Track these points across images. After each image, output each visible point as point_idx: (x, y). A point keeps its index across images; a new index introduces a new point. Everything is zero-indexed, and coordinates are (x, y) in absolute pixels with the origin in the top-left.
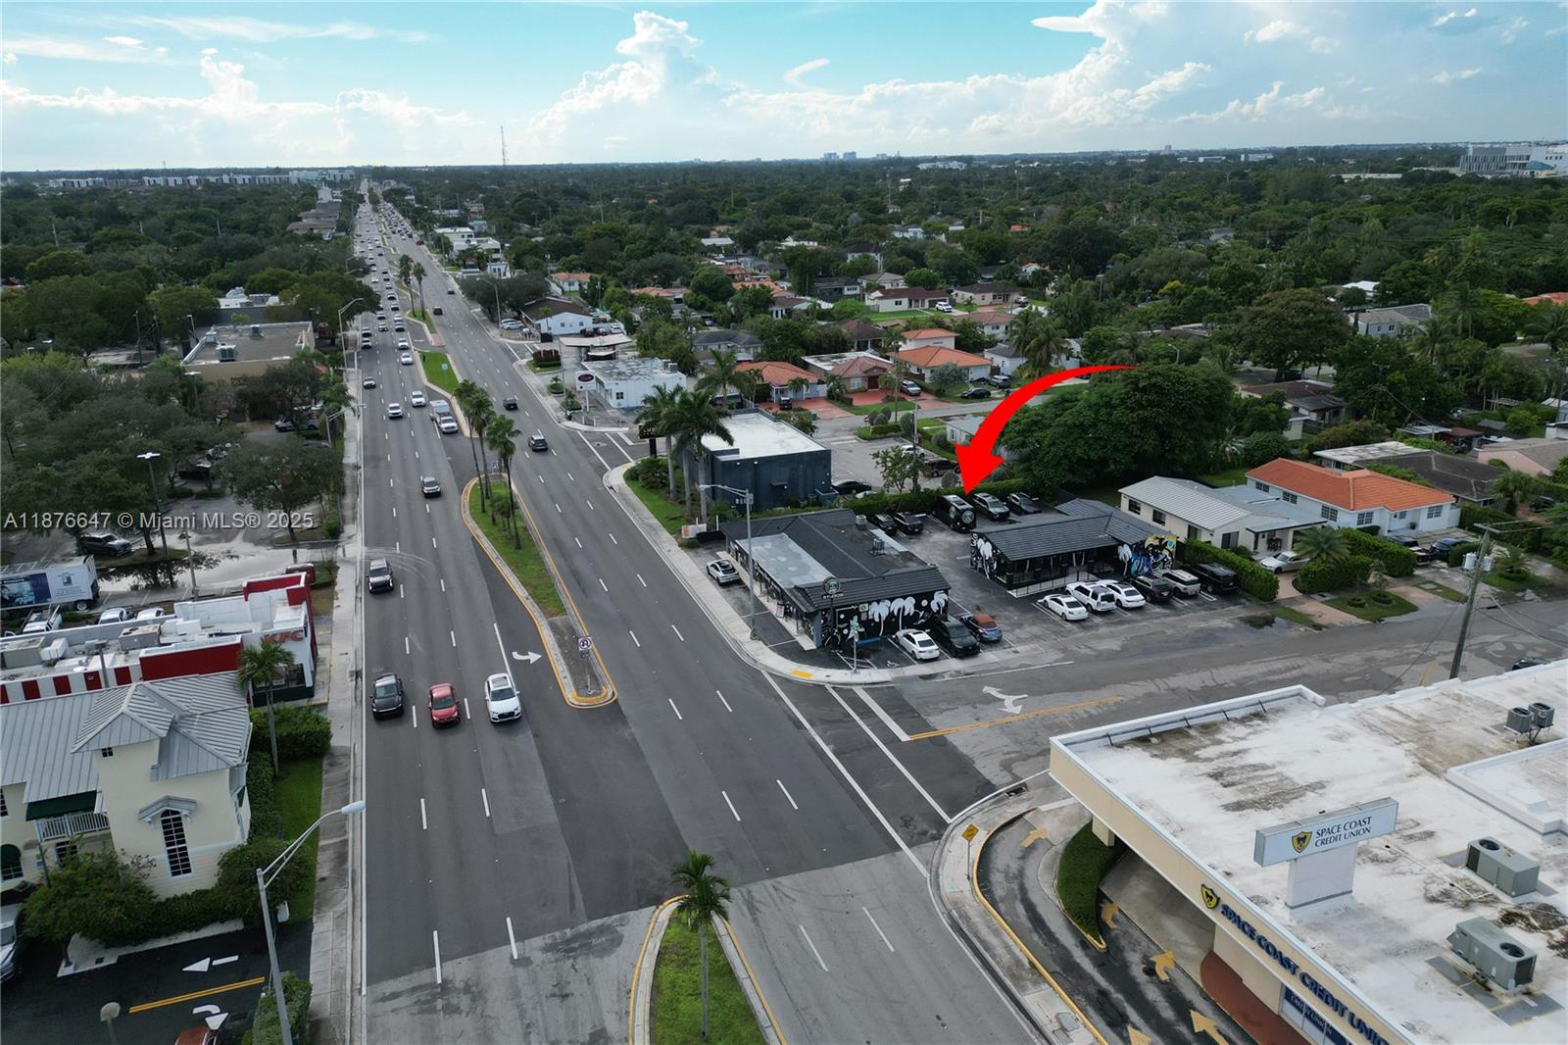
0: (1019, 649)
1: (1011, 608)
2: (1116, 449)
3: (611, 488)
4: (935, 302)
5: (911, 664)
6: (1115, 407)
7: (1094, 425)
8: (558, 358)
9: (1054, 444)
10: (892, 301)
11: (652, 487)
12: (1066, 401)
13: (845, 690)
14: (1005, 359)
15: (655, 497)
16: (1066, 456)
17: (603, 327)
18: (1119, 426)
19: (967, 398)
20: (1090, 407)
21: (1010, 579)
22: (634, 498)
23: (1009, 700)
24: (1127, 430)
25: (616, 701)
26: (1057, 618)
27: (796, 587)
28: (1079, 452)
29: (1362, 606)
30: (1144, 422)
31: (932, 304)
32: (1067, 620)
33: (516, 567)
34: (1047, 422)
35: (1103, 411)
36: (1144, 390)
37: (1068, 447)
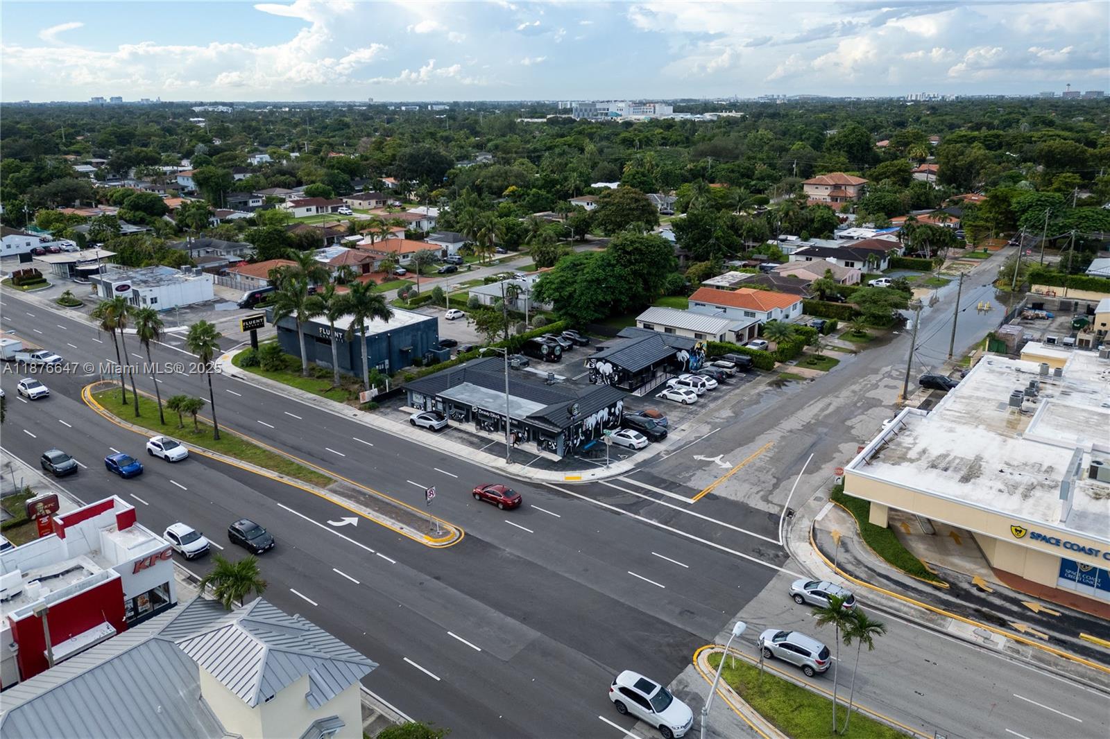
0: (683, 427)
1: (646, 404)
2: (621, 293)
3: (233, 376)
4: (337, 208)
5: (634, 454)
6: (614, 266)
7: (605, 279)
8: (40, 275)
9: (582, 294)
10: (304, 209)
11: (276, 370)
12: (578, 265)
13: (613, 480)
14: (447, 244)
15: (289, 377)
16: (592, 302)
17: (53, 246)
18: (620, 278)
19: (444, 273)
20: (599, 267)
21: (631, 385)
22: (270, 382)
23: (717, 460)
24: (625, 280)
25: (466, 534)
26: (680, 404)
27: (527, 417)
28: (600, 298)
29: (816, 364)
30: (634, 273)
31: (335, 209)
32: (687, 404)
33: (236, 455)
34: (570, 280)
35: (608, 269)
36: (629, 253)
37: (592, 295)
